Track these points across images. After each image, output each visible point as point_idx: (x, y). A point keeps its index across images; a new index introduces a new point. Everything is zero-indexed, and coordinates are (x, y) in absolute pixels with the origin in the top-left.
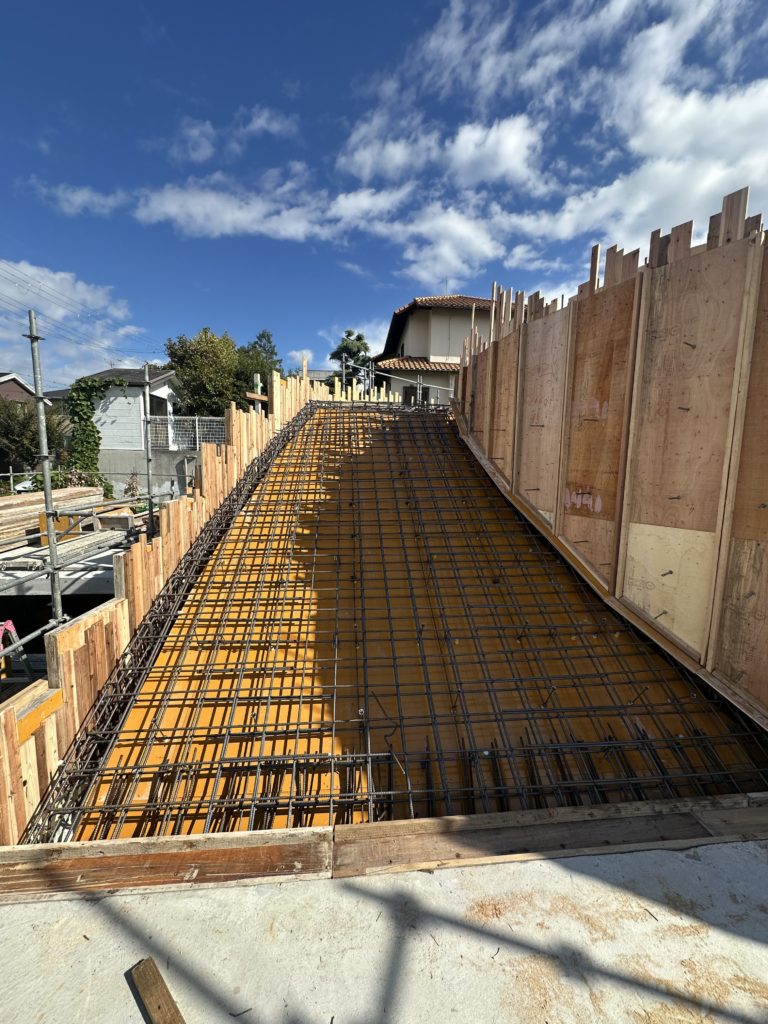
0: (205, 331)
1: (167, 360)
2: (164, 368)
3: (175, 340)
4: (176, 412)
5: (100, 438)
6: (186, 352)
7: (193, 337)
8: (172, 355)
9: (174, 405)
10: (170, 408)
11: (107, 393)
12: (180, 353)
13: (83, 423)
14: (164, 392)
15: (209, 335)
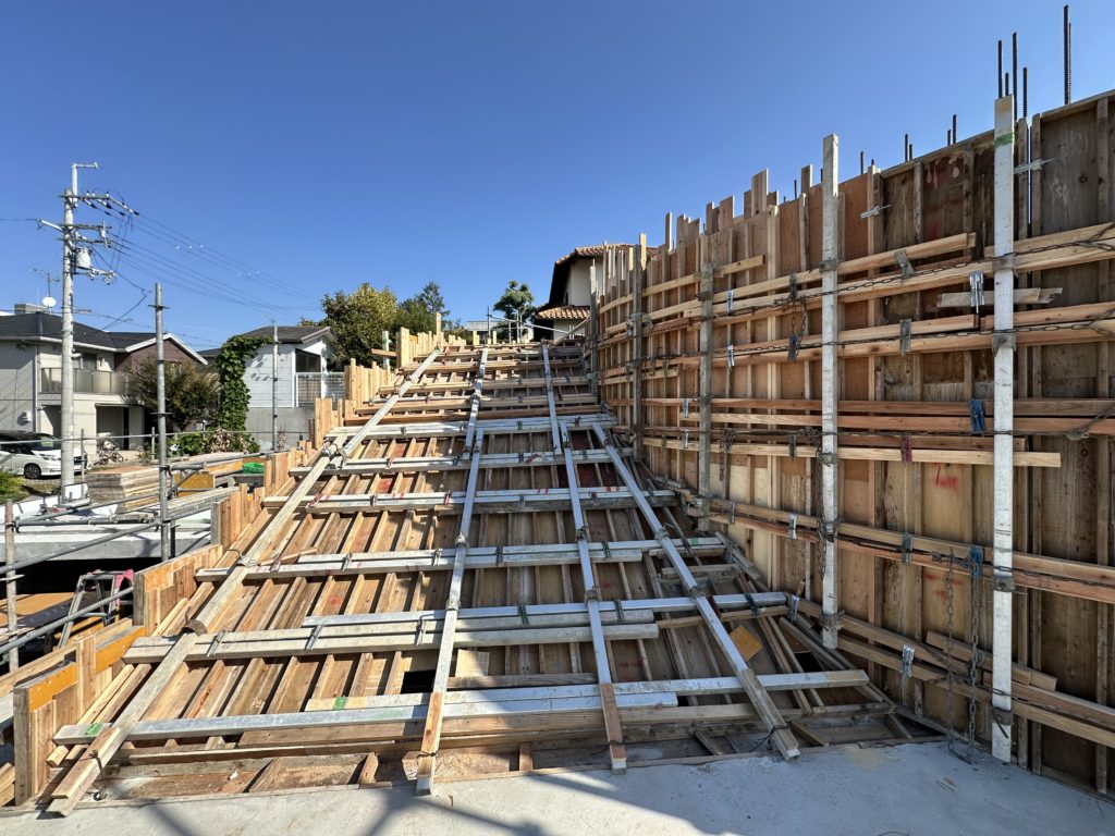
0: (365, 286)
1: (324, 316)
2: (320, 324)
3: (333, 297)
4: (330, 368)
5: (249, 397)
6: (343, 307)
7: (351, 293)
8: (329, 311)
9: (328, 360)
10: (324, 363)
11: (259, 351)
12: (337, 308)
13: (233, 382)
14: (317, 348)
15: (369, 289)
